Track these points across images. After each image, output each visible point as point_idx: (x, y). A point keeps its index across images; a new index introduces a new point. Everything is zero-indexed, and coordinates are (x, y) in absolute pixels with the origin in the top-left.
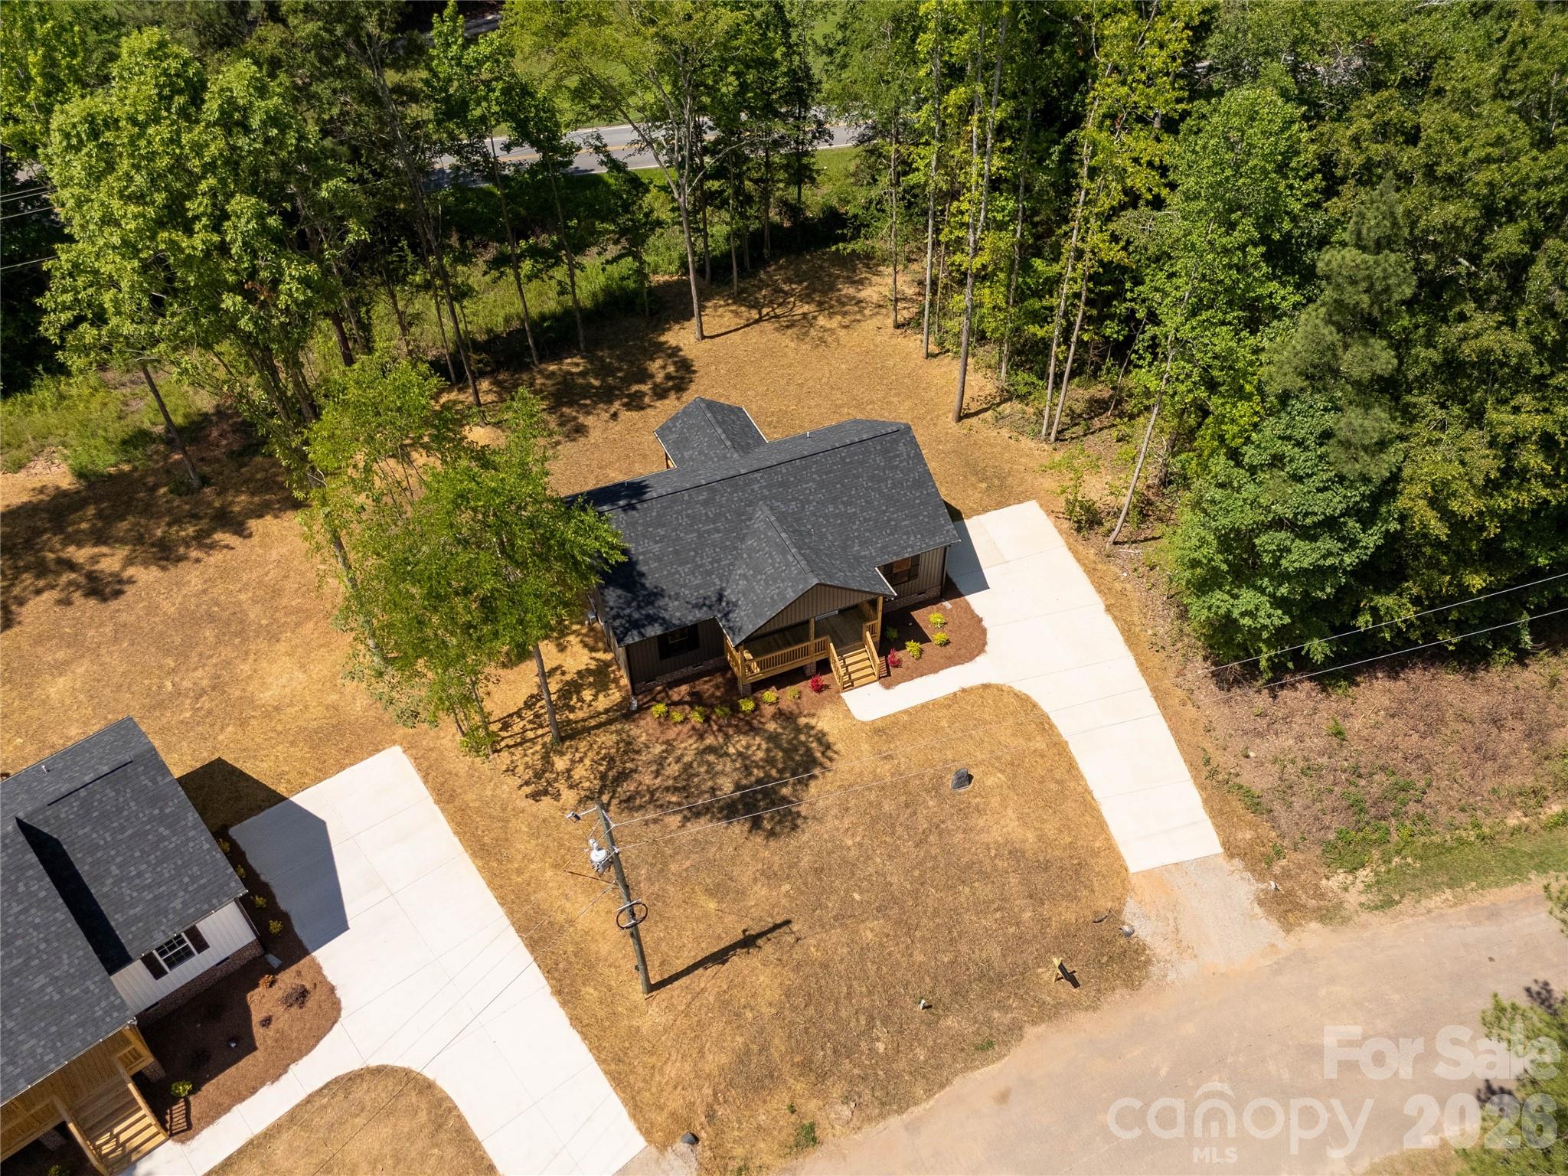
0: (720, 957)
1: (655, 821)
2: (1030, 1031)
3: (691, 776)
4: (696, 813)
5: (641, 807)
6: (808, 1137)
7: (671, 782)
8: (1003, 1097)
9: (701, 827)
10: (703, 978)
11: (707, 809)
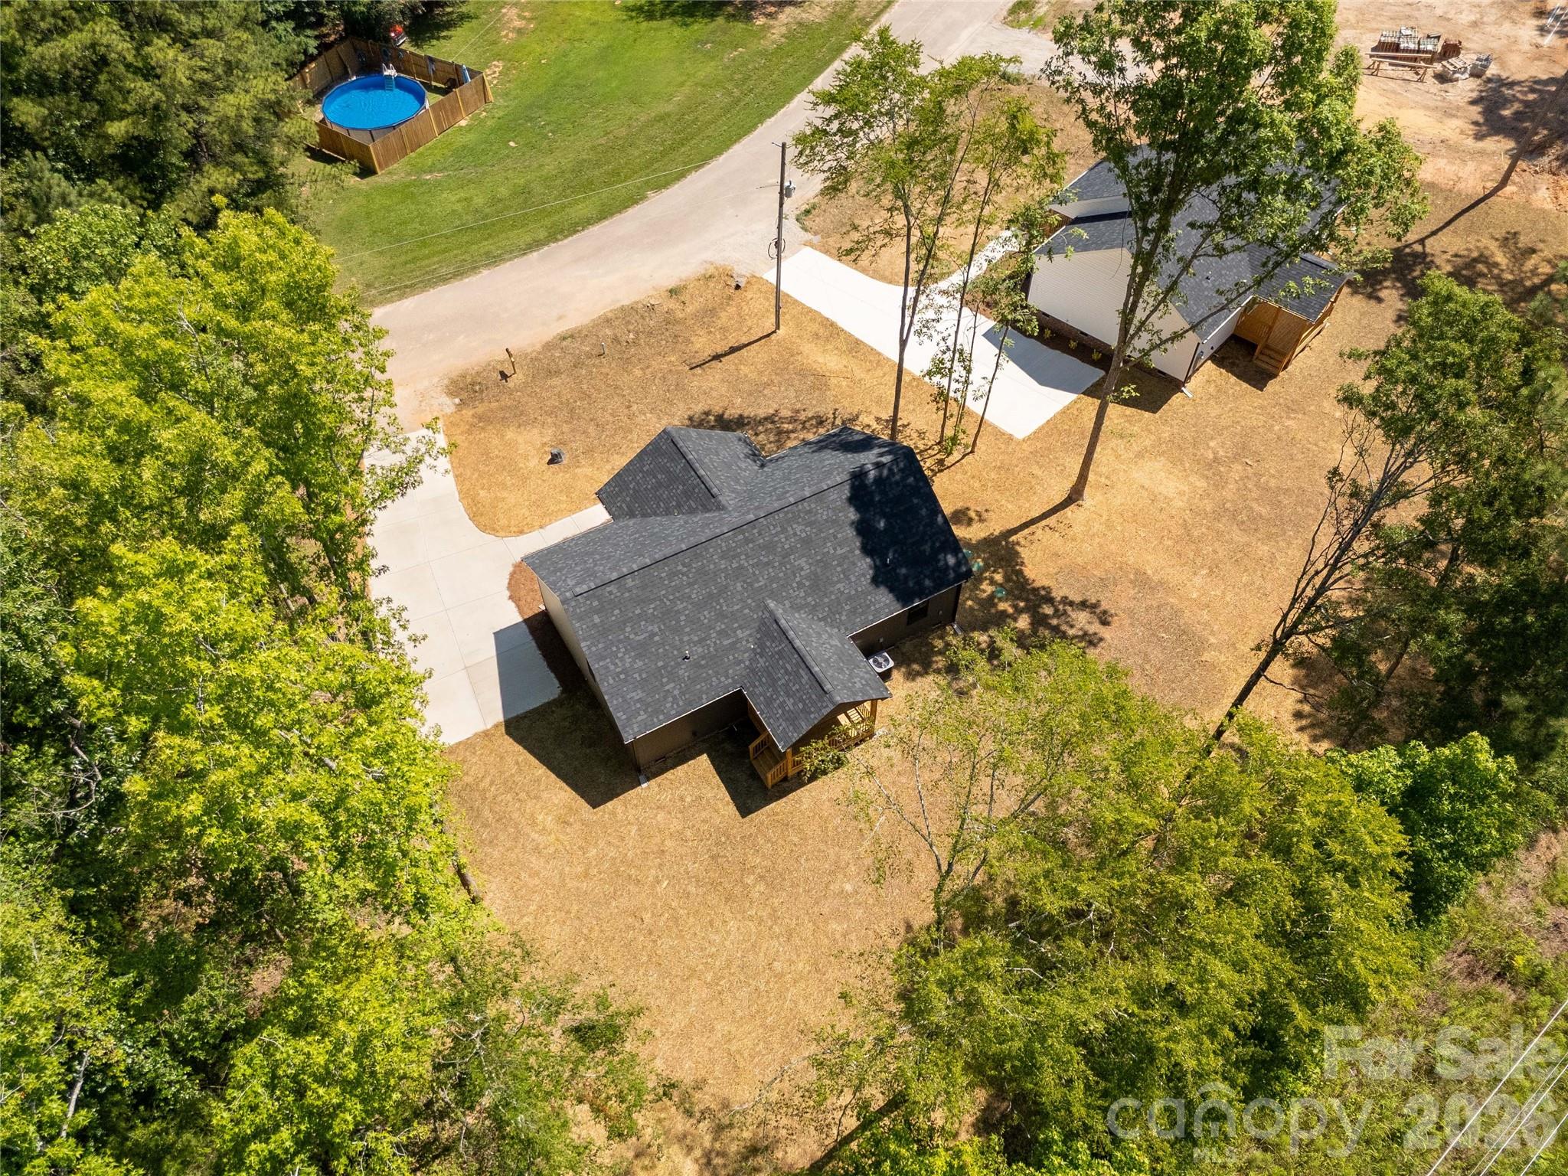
0: (733, 350)
1: (798, 411)
2: (538, 347)
3: (778, 441)
4: (769, 419)
5: (812, 418)
6: (673, 292)
7: (792, 436)
8: (560, 318)
9: (762, 413)
10: (745, 340)
11: (760, 422)
